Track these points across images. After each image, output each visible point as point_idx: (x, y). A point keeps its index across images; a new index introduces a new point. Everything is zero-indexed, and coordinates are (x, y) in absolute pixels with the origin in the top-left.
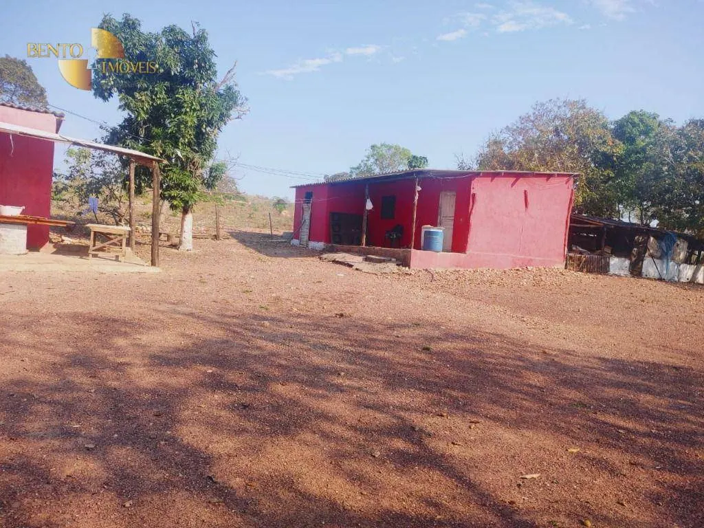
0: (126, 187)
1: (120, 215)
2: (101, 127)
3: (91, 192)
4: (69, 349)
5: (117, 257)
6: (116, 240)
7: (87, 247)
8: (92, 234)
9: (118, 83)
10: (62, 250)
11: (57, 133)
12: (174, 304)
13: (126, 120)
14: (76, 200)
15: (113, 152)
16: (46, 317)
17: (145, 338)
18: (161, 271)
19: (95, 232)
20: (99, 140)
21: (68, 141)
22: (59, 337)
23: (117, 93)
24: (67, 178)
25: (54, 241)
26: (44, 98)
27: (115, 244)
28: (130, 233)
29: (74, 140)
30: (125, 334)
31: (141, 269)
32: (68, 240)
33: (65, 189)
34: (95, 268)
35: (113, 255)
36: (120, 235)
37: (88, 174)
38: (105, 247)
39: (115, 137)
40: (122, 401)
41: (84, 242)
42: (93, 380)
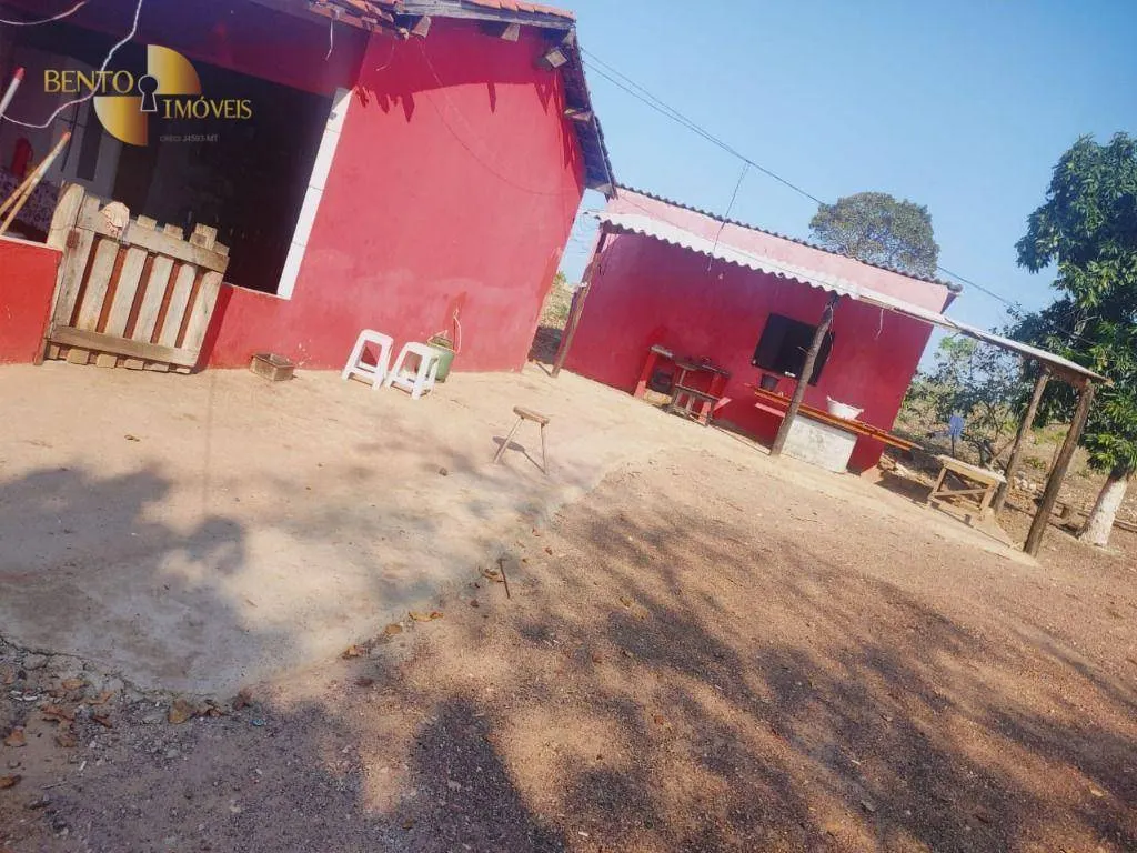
0: (1019, 410)
1: (992, 453)
2: (1009, 311)
3: (958, 407)
4: (870, 638)
5: (968, 518)
6: (977, 491)
7: (929, 489)
8: (943, 471)
9: (1066, 244)
10: (891, 482)
11: (941, 313)
12: (1049, 633)
13: (1057, 305)
14: (932, 413)
15: (1016, 352)
16: (849, 574)
17: (987, 673)
18: (1037, 565)
19: (948, 470)
20: (1000, 330)
21: (957, 328)
22: (860, 612)
23: (1057, 261)
24: (931, 380)
25: (883, 466)
26: (935, 259)
27: (970, 497)
28: (1002, 486)
29: (965, 327)
30: (956, 652)
31: (1004, 551)
32: (903, 471)
33: (923, 395)
34: (931, 525)
35: (961, 512)
36: (984, 486)
37: (964, 379)
38: (954, 497)
39: (1031, 329)
40: (928, 760)
41: (925, 480)
42: (893, 702)
